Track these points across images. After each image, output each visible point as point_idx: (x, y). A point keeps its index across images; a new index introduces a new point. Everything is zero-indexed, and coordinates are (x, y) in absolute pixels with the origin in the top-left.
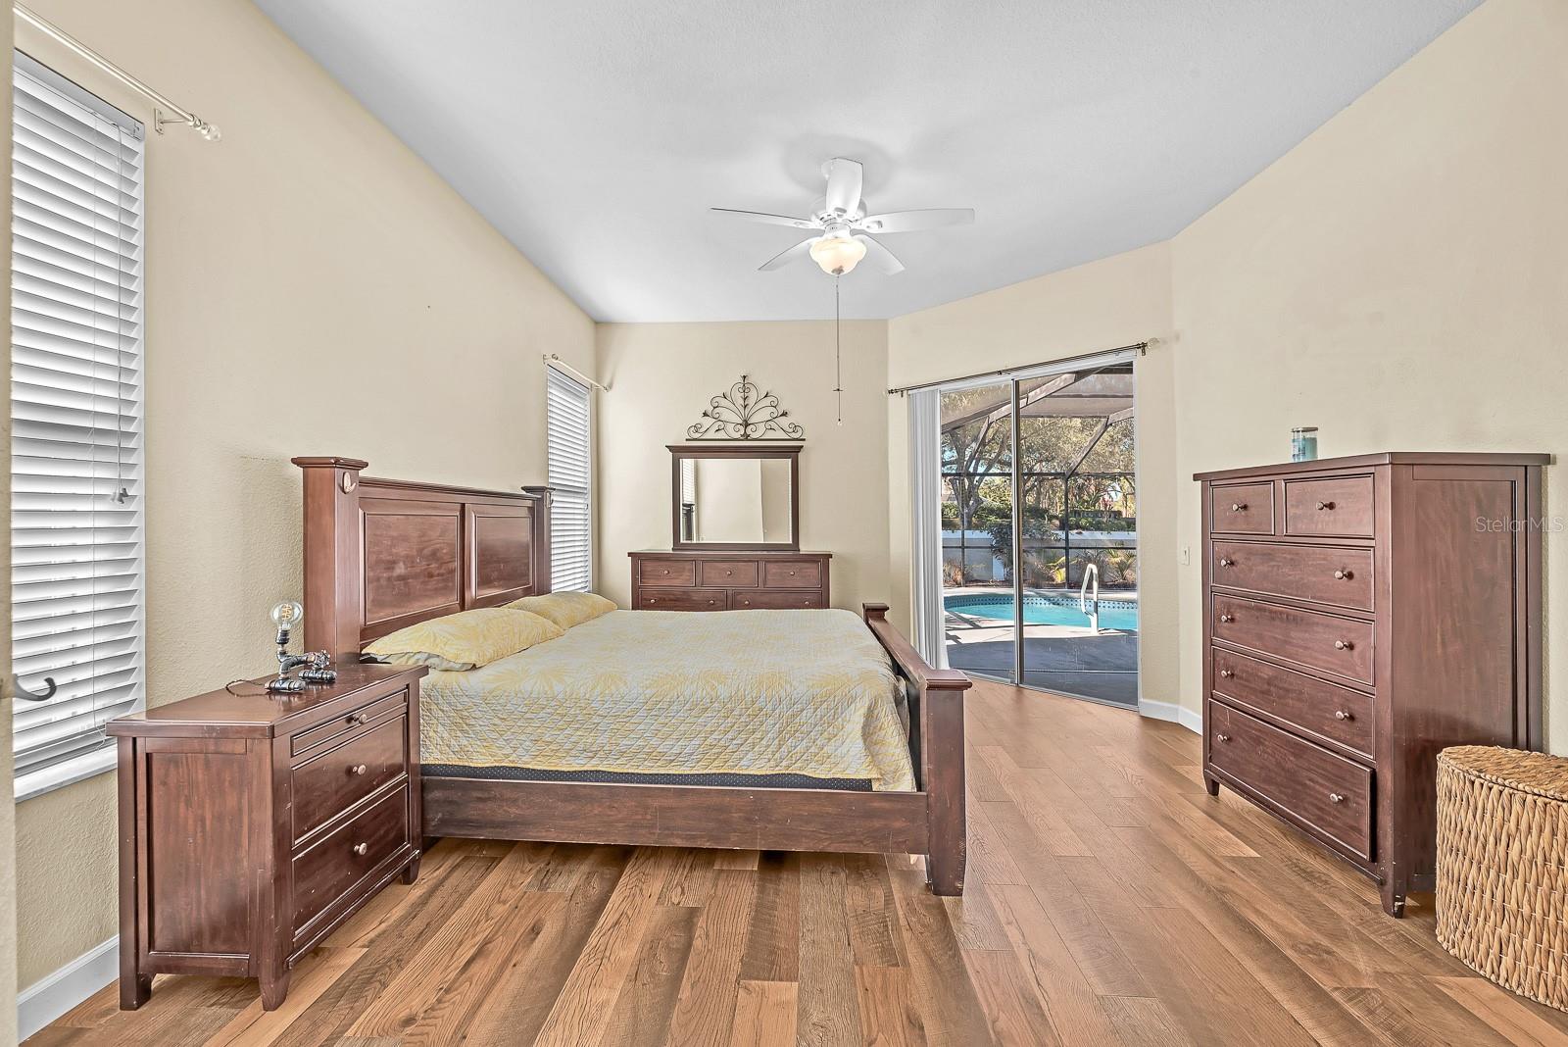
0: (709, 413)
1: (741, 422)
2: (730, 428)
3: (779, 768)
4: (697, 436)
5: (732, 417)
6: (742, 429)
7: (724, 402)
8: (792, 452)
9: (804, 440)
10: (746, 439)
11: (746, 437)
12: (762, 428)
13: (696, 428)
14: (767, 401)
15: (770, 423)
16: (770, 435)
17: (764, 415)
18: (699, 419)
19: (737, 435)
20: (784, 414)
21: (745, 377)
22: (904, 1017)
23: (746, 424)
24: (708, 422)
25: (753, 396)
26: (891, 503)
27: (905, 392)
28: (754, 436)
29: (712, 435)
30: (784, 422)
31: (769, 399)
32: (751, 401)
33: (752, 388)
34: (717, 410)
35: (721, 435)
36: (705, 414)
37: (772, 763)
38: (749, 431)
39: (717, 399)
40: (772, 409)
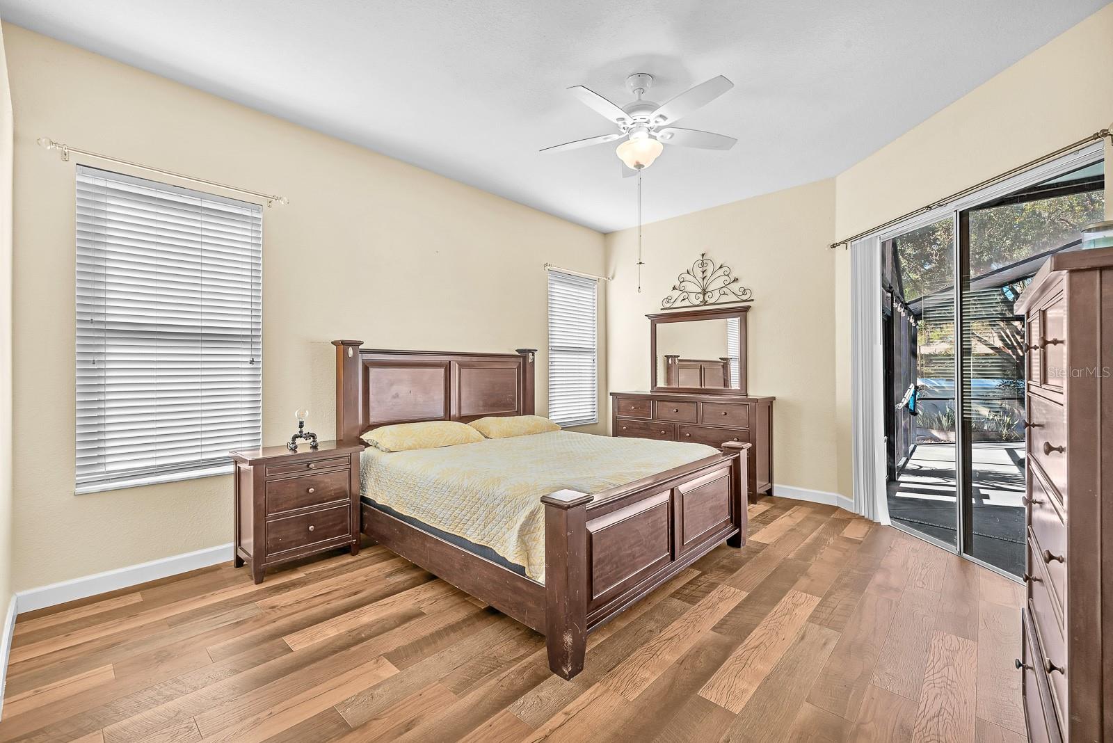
0: (677, 287)
1: (700, 291)
2: (692, 296)
3: (483, 541)
4: (668, 305)
5: (693, 287)
6: (701, 296)
7: (688, 277)
8: (742, 312)
9: (753, 300)
10: (705, 305)
11: (705, 303)
12: (717, 294)
13: (668, 300)
14: (721, 272)
15: (724, 289)
16: (724, 299)
17: (719, 283)
18: (670, 292)
19: (698, 302)
20: (736, 280)
21: (703, 255)
22: (412, 719)
23: (704, 292)
24: (676, 294)
25: (710, 269)
26: (837, 352)
27: (849, 243)
28: (711, 301)
29: (680, 305)
30: (735, 287)
31: (723, 269)
32: (708, 274)
33: (709, 262)
34: (683, 284)
35: (686, 303)
36: (674, 288)
37: (480, 537)
38: (706, 298)
39: (683, 276)
40: (726, 278)
